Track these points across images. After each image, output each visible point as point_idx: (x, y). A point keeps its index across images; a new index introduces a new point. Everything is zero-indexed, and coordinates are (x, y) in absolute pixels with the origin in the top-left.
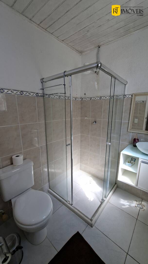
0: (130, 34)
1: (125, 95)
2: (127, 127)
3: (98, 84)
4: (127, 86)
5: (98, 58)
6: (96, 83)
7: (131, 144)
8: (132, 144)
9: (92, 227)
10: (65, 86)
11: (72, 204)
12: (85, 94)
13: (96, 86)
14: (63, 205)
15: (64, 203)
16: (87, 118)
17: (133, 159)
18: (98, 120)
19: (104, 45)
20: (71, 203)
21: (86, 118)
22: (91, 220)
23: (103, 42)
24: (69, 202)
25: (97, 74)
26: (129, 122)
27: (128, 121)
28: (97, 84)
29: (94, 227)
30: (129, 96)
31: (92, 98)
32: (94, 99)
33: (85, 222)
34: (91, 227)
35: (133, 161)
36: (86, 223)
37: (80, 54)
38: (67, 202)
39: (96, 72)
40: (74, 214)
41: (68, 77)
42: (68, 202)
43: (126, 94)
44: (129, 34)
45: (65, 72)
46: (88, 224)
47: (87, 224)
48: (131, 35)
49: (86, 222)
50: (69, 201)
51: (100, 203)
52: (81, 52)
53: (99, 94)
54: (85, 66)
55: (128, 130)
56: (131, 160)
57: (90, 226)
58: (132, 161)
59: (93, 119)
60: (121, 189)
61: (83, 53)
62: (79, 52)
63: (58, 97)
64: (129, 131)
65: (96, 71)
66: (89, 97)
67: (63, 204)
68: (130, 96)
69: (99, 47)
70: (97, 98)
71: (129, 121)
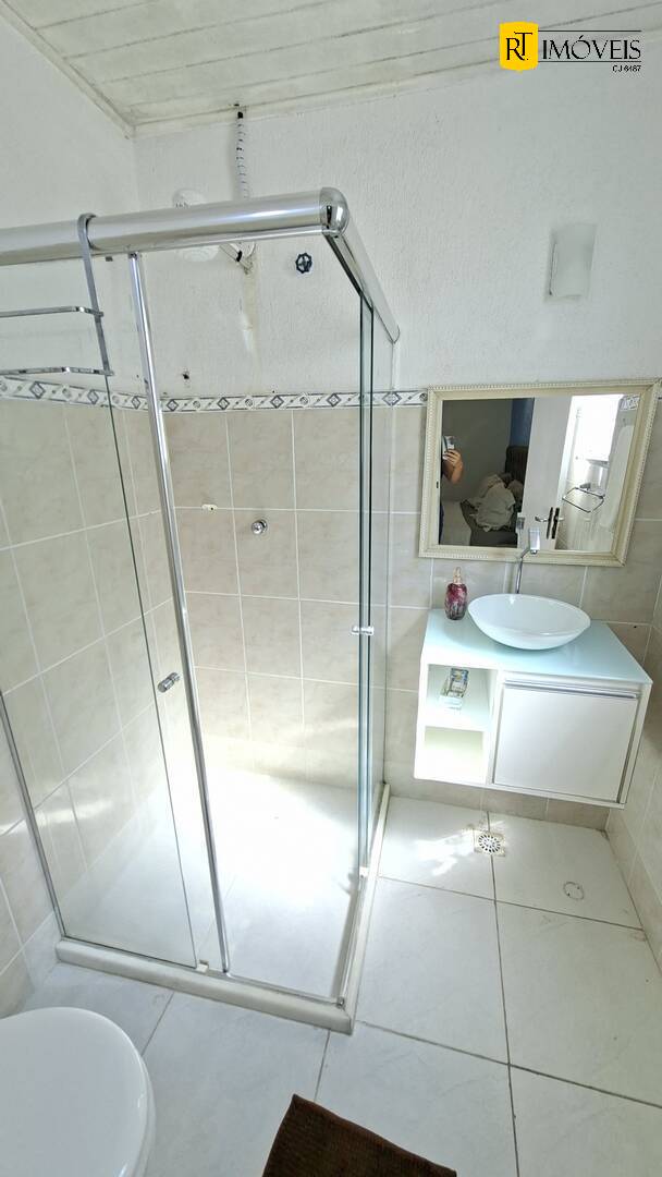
0: (394, 85)
1: (395, 393)
2: (413, 536)
3: (254, 323)
4: (398, 344)
5: (244, 178)
6: (244, 321)
7: (435, 607)
8: (441, 608)
9: (349, 1032)
10: (98, 321)
11: (225, 971)
12: (186, 377)
13: (247, 335)
14: (177, 995)
15: (175, 986)
16: (215, 507)
17: (458, 673)
18: (272, 512)
19: (268, 107)
20: (217, 967)
21: (209, 506)
22: (341, 1004)
23: (264, 88)
24: (206, 964)
25: (246, 270)
26: (419, 517)
27: (415, 513)
28: (249, 328)
29: (357, 1028)
30: (410, 398)
31: (232, 402)
32: (242, 405)
33: (310, 1027)
34: (343, 1035)
35: (458, 681)
36: (320, 1030)
37: (123, 128)
38: (193, 968)
39: (238, 259)
40: (249, 1011)
41: (109, 259)
42: (202, 968)
43: (397, 388)
44: (391, 81)
45: (87, 221)
46: (329, 1029)
47: (326, 1032)
48: (401, 89)
49: (316, 1025)
50: (204, 959)
51: (347, 899)
52: (130, 119)
53: (270, 382)
54: (182, 210)
55: (417, 550)
56: (453, 680)
57: (341, 1032)
58: (455, 684)
59: (250, 512)
60: (408, 797)
61: (140, 129)
62: (116, 110)
63: (84, 398)
64: (422, 553)
65: (240, 253)
66: (212, 395)
67: (171, 992)
68: (416, 399)
69: (240, 115)
70: (257, 401)
71: (420, 509)
